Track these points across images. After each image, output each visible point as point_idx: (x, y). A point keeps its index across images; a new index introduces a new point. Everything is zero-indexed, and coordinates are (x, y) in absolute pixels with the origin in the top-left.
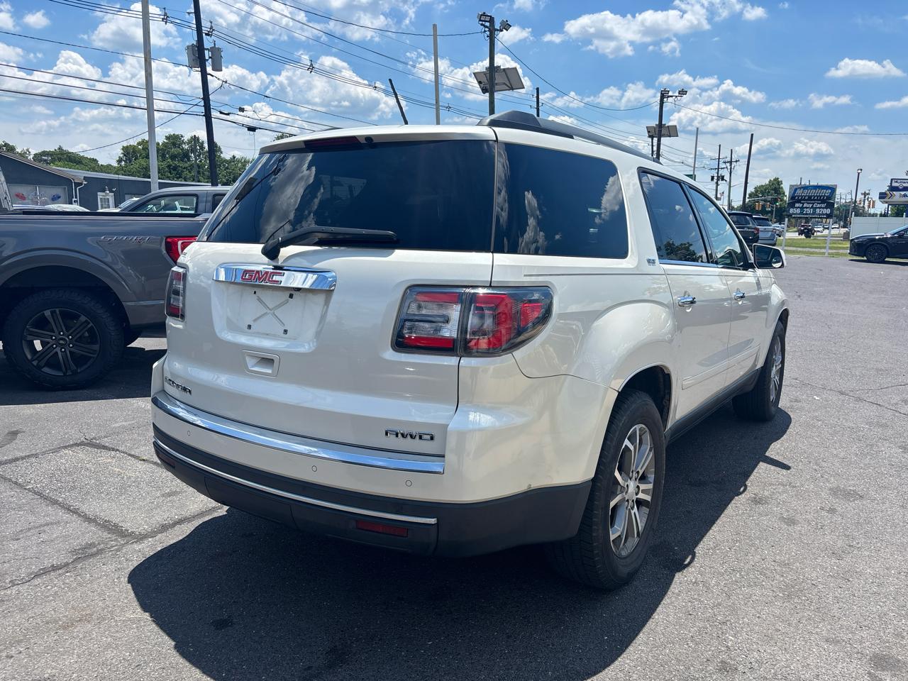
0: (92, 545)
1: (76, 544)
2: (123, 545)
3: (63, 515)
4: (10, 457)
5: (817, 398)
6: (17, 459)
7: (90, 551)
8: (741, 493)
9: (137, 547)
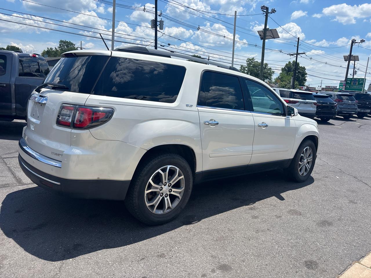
0: (8, 184)
1: (4, 183)
2: (17, 186)
3: (9, 174)
4: (13, 156)
5: (337, 177)
6: (14, 157)
7: (6, 186)
8: (249, 205)
9: (19, 187)
